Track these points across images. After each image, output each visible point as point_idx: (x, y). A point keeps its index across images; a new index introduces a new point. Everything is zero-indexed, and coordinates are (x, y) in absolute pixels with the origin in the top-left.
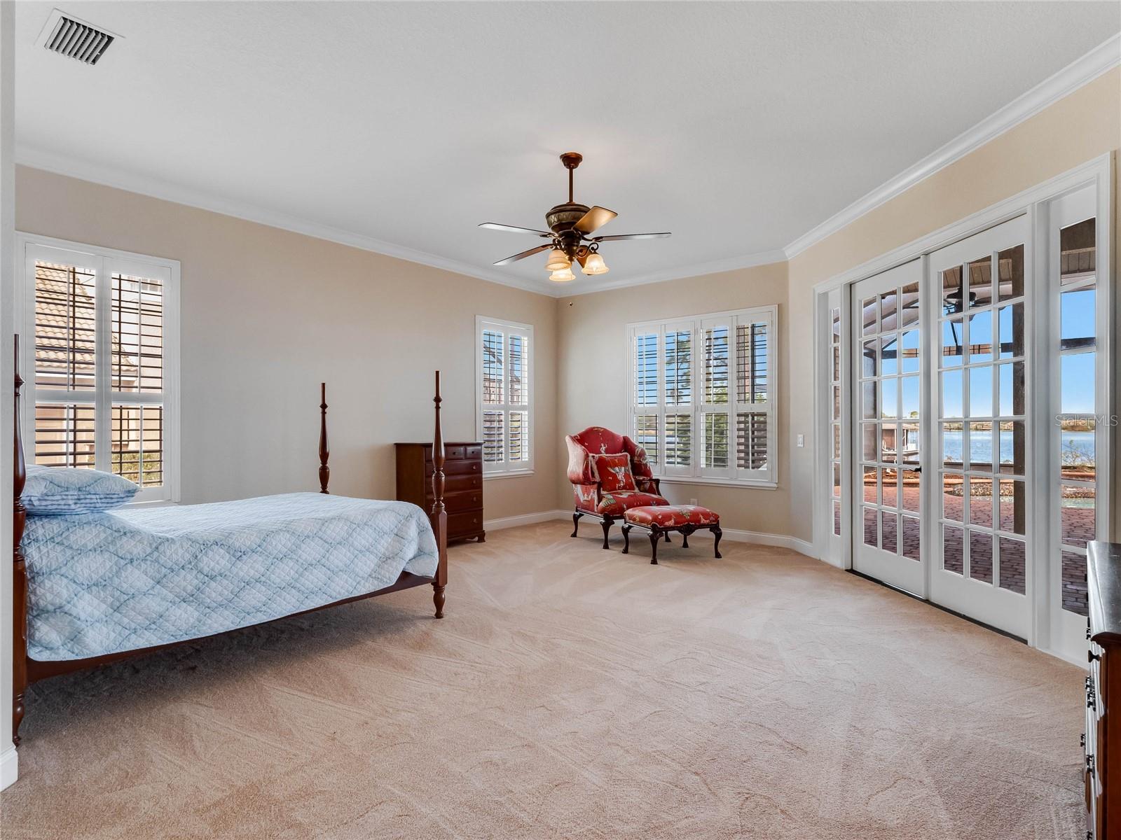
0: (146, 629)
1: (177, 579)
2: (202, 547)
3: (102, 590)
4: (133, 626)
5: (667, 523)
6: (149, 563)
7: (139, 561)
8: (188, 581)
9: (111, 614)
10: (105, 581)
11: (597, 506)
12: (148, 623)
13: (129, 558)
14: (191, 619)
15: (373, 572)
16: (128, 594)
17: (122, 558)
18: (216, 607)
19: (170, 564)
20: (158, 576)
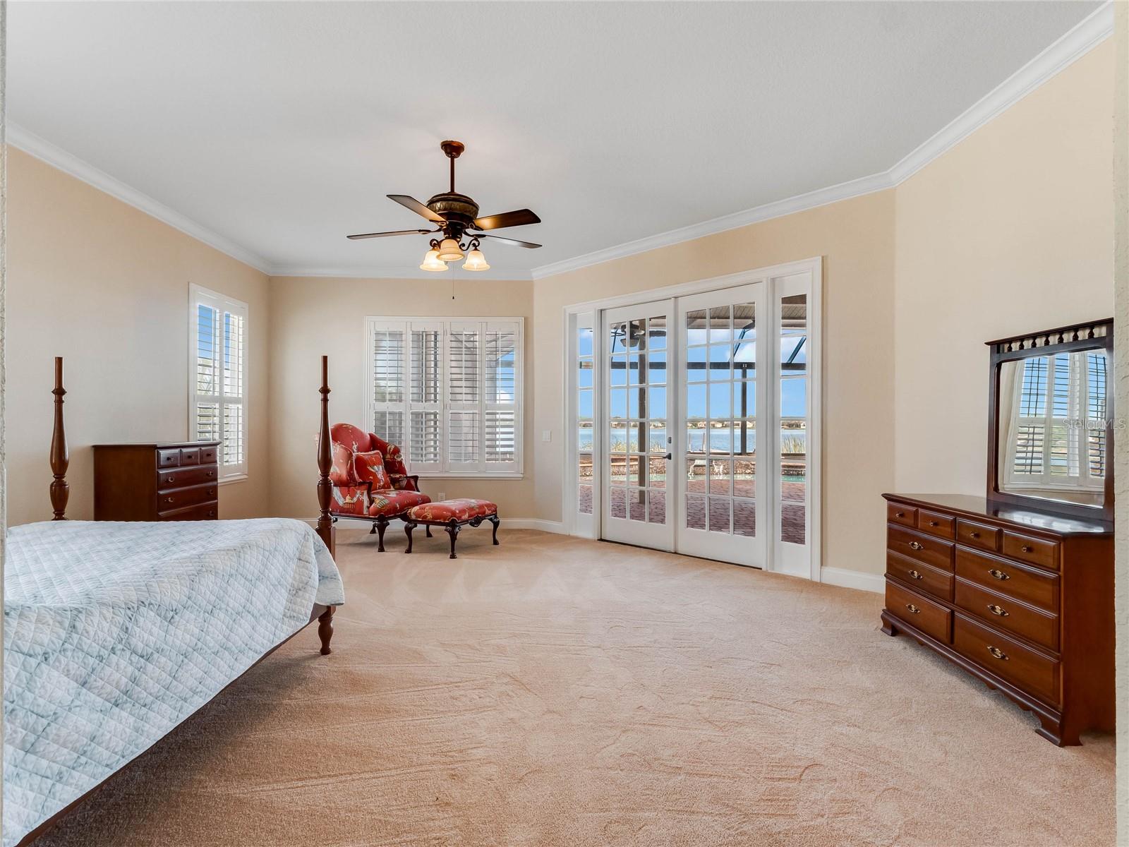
0: (73, 768)
1: (108, 670)
2: (129, 613)
3: (8, 721)
4: (56, 767)
5: (463, 517)
6: (69, 654)
7: (56, 654)
8: (120, 669)
9: (23, 761)
10: (13, 702)
11: (368, 508)
12: (75, 755)
13: (41, 653)
14: (127, 730)
15: (287, 611)
16: (48, 716)
17: (31, 656)
18: (153, 702)
19: (95, 649)
20: (84, 672)
